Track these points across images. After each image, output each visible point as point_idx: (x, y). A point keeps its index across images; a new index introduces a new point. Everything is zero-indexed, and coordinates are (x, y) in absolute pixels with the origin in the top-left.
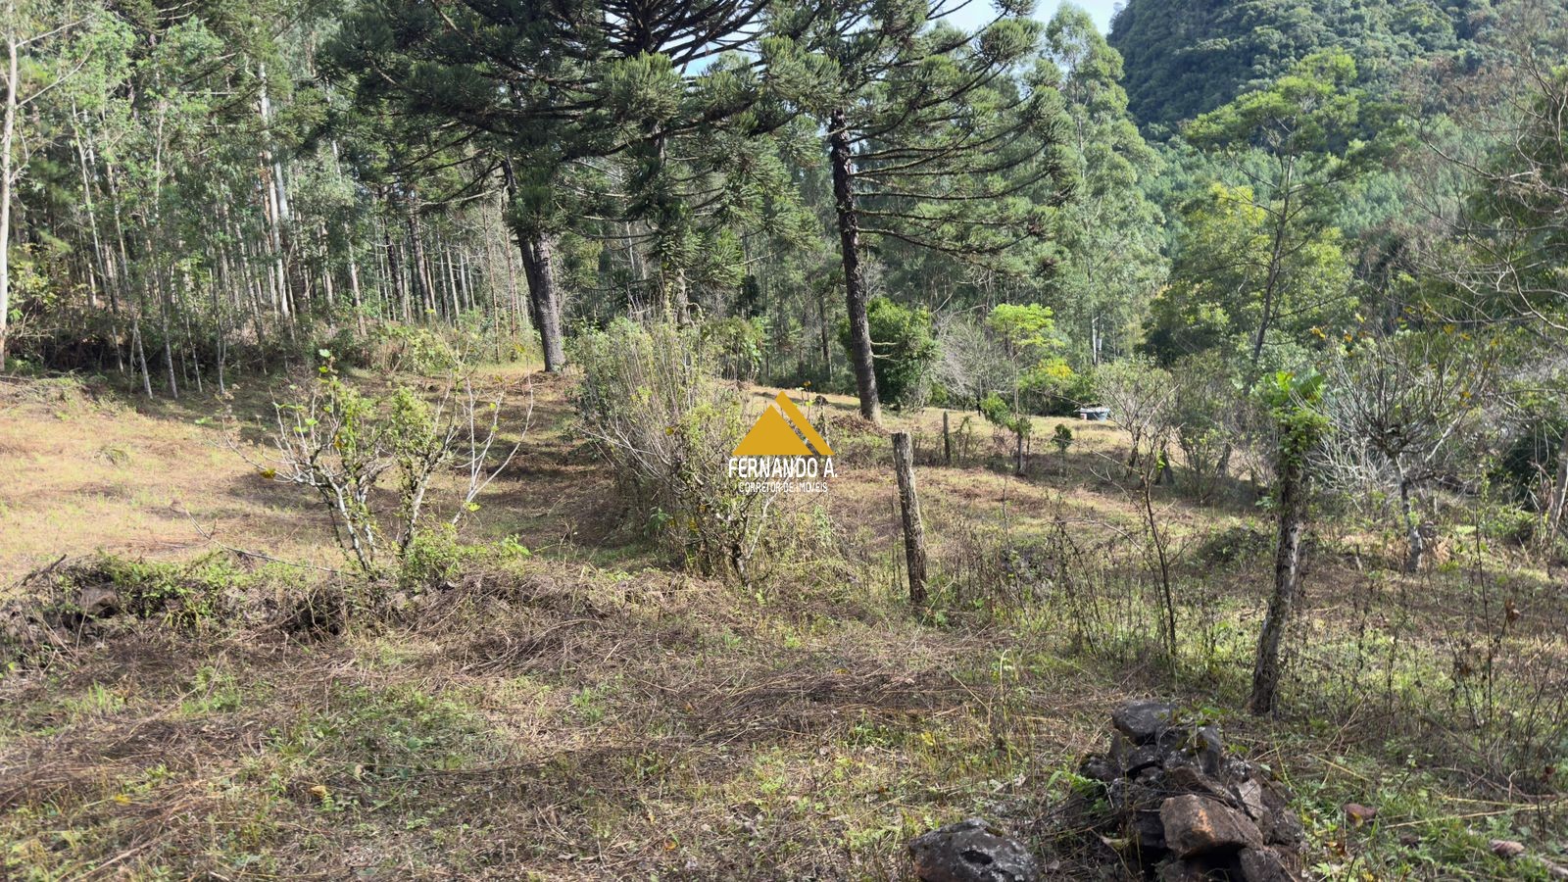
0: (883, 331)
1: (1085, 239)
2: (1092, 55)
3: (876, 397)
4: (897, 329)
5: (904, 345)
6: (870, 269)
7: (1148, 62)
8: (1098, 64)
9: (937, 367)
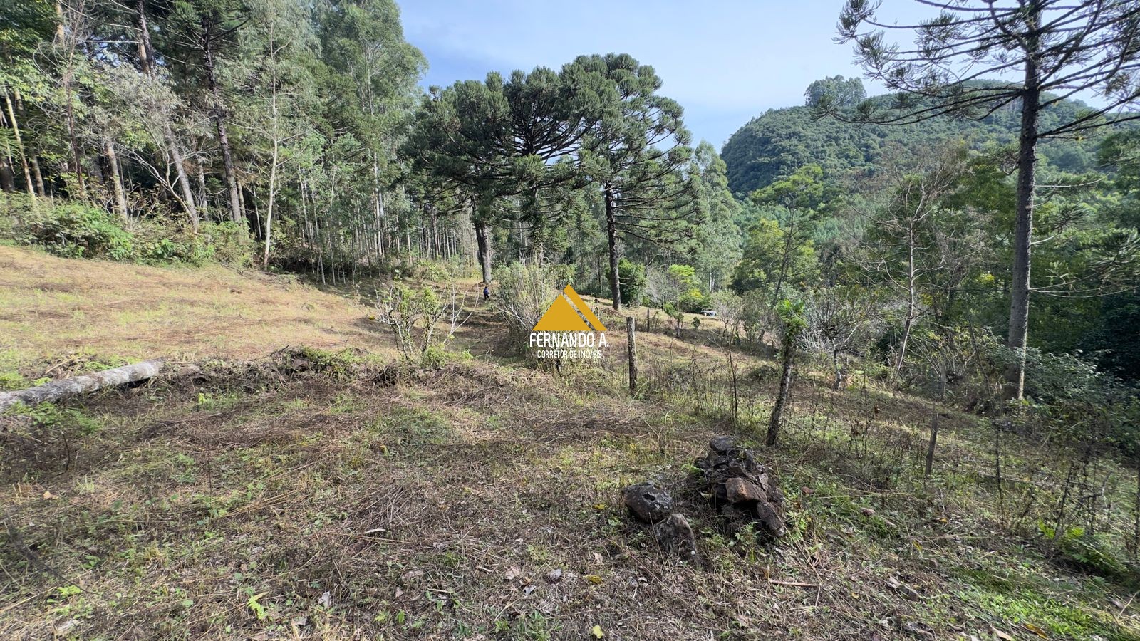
0: (624, 273)
1: (709, 240)
2: (714, 163)
3: (620, 301)
4: (630, 272)
5: (632, 280)
6: (620, 247)
7: (737, 167)
8: (716, 166)
9: (646, 290)
